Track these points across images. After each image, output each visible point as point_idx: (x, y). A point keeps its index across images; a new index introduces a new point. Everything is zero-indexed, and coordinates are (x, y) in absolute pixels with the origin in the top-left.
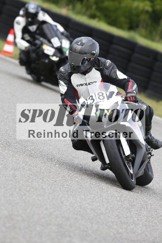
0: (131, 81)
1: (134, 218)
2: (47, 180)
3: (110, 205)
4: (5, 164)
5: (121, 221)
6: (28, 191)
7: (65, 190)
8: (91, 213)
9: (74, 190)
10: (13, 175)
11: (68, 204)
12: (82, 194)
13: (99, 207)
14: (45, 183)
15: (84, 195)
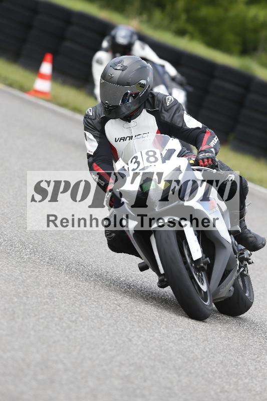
0: (208, 132)
1: (249, 366)
2: (105, 304)
3: (209, 344)
4: (36, 276)
5: (227, 371)
6: (73, 322)
7: (135, 320)
8: (178, 358)
9: (150, 320)
10: (49, 295)
11: (140, 343)
12: (164, 326)
13: (191, 349)
14: (102, 308)
15: (166, 327)
